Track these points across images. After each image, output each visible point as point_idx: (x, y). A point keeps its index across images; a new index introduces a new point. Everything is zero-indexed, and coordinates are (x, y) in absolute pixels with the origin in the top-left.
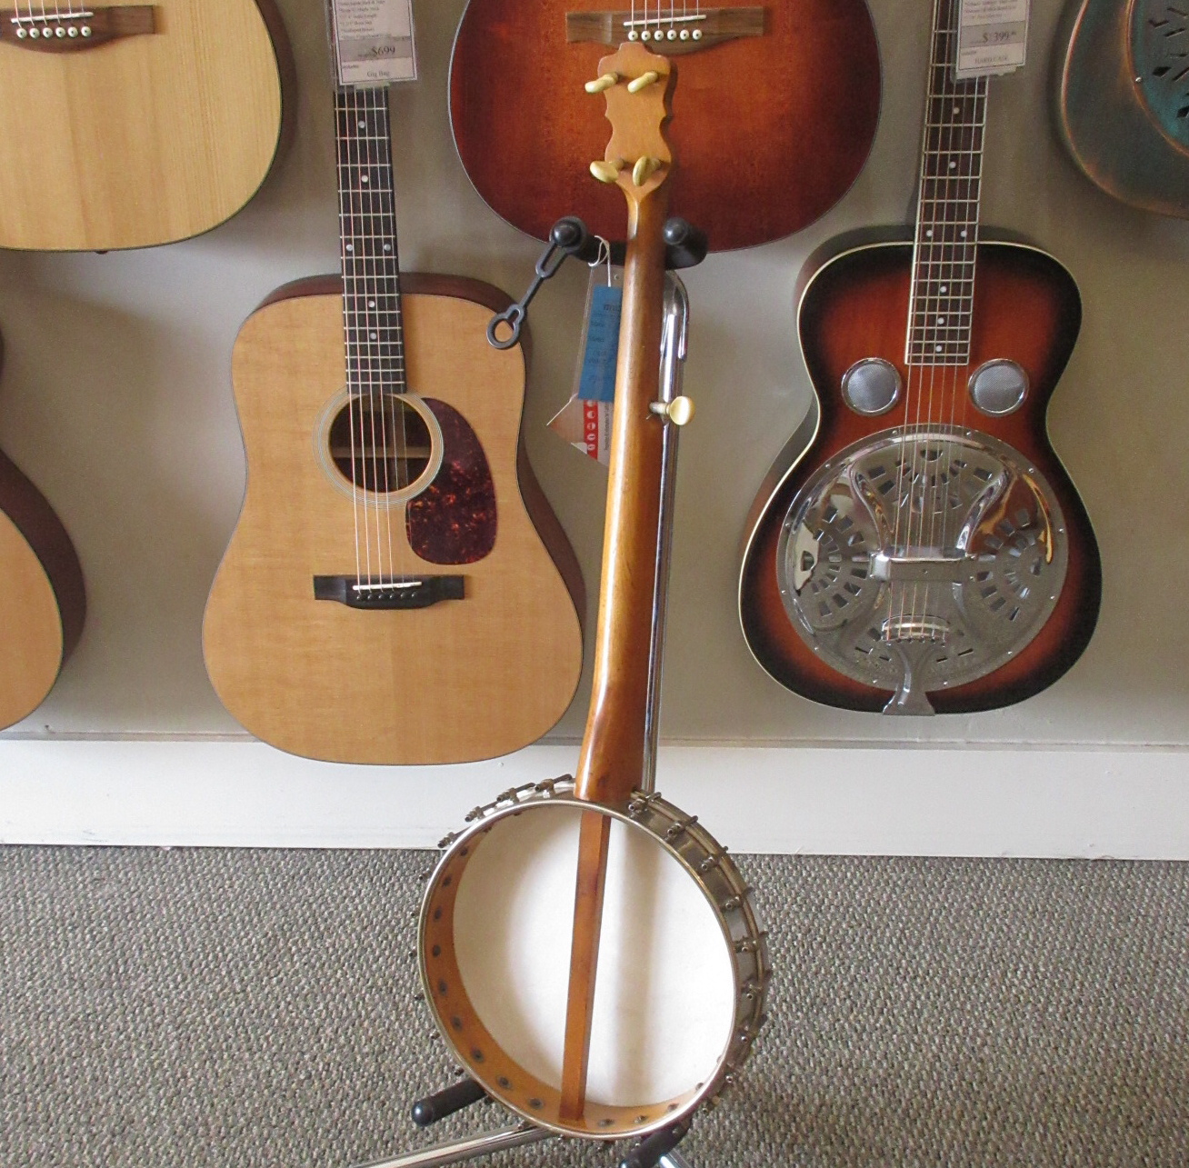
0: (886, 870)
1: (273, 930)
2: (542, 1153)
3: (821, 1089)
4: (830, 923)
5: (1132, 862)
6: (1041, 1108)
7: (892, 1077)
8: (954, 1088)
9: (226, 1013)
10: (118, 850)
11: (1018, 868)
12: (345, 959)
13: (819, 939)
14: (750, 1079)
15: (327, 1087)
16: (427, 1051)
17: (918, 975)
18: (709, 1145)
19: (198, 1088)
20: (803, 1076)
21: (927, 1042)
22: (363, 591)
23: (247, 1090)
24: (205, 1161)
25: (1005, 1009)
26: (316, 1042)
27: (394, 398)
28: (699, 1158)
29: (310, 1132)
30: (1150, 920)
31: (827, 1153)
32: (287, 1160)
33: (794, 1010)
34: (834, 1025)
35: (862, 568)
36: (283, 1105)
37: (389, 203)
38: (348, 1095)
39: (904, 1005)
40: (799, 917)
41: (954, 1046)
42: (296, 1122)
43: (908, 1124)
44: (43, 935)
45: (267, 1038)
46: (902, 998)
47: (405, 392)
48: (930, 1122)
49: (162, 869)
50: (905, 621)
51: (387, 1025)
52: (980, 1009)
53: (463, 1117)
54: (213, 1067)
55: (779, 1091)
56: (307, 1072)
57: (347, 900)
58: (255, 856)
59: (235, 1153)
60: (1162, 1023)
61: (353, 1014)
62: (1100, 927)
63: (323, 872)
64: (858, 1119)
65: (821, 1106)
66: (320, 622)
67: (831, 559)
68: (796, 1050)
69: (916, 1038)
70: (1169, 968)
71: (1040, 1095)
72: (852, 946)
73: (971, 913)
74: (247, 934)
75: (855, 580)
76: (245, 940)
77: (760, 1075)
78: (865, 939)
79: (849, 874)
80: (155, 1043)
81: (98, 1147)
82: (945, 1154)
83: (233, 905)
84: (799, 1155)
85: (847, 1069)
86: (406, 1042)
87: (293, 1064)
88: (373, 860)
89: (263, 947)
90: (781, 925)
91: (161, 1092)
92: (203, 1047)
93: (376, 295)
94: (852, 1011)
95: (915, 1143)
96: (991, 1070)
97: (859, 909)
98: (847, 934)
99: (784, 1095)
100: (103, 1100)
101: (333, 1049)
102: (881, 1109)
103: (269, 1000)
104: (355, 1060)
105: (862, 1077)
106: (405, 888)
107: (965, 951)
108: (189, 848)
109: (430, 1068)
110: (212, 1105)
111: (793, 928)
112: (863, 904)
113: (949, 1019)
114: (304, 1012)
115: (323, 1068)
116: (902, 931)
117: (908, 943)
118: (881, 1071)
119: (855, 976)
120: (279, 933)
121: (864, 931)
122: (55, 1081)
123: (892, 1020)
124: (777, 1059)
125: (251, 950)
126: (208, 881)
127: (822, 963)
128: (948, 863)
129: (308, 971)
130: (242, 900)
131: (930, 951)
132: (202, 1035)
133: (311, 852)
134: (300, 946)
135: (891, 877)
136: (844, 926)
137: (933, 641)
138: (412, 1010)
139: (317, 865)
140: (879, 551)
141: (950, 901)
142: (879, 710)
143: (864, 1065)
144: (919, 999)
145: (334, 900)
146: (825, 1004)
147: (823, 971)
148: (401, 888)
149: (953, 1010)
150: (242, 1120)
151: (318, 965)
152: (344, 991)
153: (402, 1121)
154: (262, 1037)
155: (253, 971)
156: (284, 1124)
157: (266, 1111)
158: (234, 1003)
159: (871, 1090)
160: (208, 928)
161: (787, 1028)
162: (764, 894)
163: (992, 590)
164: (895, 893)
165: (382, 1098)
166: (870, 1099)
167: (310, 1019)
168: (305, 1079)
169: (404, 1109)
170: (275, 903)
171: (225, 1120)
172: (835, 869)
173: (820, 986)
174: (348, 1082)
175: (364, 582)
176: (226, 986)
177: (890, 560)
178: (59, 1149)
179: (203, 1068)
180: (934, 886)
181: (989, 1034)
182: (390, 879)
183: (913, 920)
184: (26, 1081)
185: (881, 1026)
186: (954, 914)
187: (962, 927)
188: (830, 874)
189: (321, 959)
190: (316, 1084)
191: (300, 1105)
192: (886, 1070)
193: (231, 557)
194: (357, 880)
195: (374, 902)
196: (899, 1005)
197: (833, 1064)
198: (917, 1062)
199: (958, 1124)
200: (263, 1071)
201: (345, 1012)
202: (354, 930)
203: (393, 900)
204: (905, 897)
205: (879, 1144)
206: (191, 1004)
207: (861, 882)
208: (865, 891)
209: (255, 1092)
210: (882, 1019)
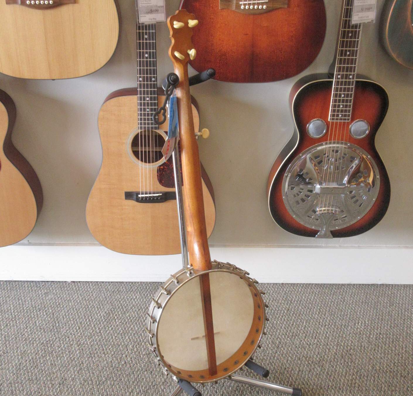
0: (312, 288)
1: (108, 311)
3: (298, 365)
4: (295, 307)
5: (392, 285)
6: (372, 371)
7: (322, 361)
8: (343, 364)
9: (95, 340)
10: (53, 282)
11: (355, 287)
12: (134, 321)
13: (292, 312)
14: (274, 362)
15: (132, 366)
17: (326, 325)
19: (87, 367)
20: (292, 361)
21: (332, 348)
22: (142, 197)
23: (104, 368)
24: (92, 393)
25: (356, 336)
26: (127, 350)
27: (155, 131)
28: (260, 390)
29: (128, 382)
30: (400, 305)
32: (120, 393)
34: (300, 342)
35: (311, 189)
36: (117, 373)
37: (155, 64)
38: (139, 369)
39: (323, 335)
40: (285, 305)
41: (341, 350)
42: (123, 379)
43: (329, 377)
44: (29, 313)
45: (110, 349)
46: (322, 333)
47: (158, 129)
48: (336, 377)
49: (68, 289)
50: (325, 207)
52: (348, 336)
54: (92, 360)
55: (284, 366)
56: (124, 361)
57: (132, 300)
58: (100, 284)
59: (102, 390)
60: (408, 341)
61: (138, 340)
62: (384, 308)
63: (123, 290)
64: (312, 375)
65: (299, 371)
66: (127, 207)
67: (301, 186)
68: (288, 351)
69: (328, 347)
70: (408, 321)
71: (371, 366)
72: (303, 315)
73: (342, 303)
74: (99, 312)
75: (309, 193)
76: (99, 314)
77: (278, 360)
78: (308, 312)
79: (300, 290)
80: (71, 351)
81: (55, 389)
83: (93, 302)
85: (306, 358)
87: (119, 358)
88: (140, 286)
89: (105, 316)
90: (279, 308)
91: (75, 369)
92: (88, 352)
93: (149, 96)
94: (306, 337)
95: (331, 384)
96: (354, 358)
97: (304, 302)
98: (301, 311)
99: (286, 367)
100: (55, 372)
101: (133, 353)
102: (319, 372)
103: (109, 335)
104: (141, 357)
105: (311, 360)
106: (151, 295)
107: (341, 316)
108: (77, 282)
110: (93, 373)
111: (283, 309)
112: (306, 300)
113: (338, 340)
114: (122, 340)
115: (130, 359)
116: (320, 309)
117: (322, 314)
118: (318, 359)
119: (306, 325)
120: (110, 312)
121: (307, 310)
122: (38, 365)
123: (319, 341)
124: (283, 355)
125: (101, 317)
126: (84, 293)
127: (294, 321)
128: (332, 286)
129: (121, 325)
130: (96, 300)
131: (330, 317)
132: (87, 348)
133: (119, 283)
134: (118, 316)
135: (314, 291)
136: (300, 308)
137: (334, 214)
139: (121, 288)
140: (317, 184)
141: (334, 299)
142: (314, 236)
143: (312, 356)
144: (328, 333)
145: (128, 300)
146: (297, 335)
147: (295, 324)
149: (339, 337)
150: (104, 378)
151: (124, 323)
152: (134, 332)
154: (108, 349)
155: (102, 326)
156: (118, 380)
157: (112, 375)
158: (97, 336)
159: (315, 366)
160: (86, 310)
161: (285, 344)
163: (354, 197)
164: (316, 296)
165: (151, 370)
166: (315, 369)
167: (124, 342)
168: (124, 363)
170: (108, 301)
171: (98, 379)
172: (295, 288)
173: (294, 329)
174: (139, 365)
175: (142, 194)
176: (94, 331)
177: (321, 187)
178: (41, 390)
179: (89, 360)
180: (328, 293)
181: (352, 345)
182: (146, 292)
183: (323, 305)
184: (28, 365)
185: (316, 343)
186: (336, 303)
187: (339, 308)
188: (294, 290)
189: (125, 321)
190: (128, 365)
191: (123, 373)
192: (319, 358)
193: (96, 185)
194: (135, 293)
195: (141, 300)
196: (321, 335)
197: (301, 356)
198: (329, 356)
199: (345, 377)
200: (109, 361)
201: (135, 339)
202: (136, 310)
203: (148, 300)
204: (319, 298)
205: (320, 384)
206: (82, 337)
207: (304, 293)
208: (306, 296)
209: (107, 369)
210: (316, 340)
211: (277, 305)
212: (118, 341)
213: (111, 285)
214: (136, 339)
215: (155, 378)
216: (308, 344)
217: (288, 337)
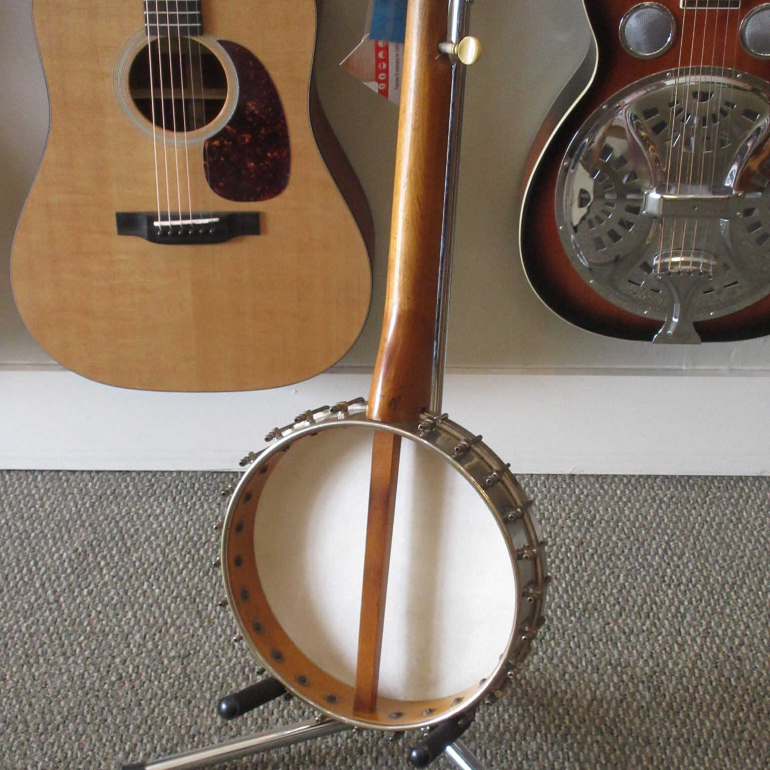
0: (653, 488)
1: (83, 546)
2: (337, 745)
3: (592, 685)
4: (601, 536)
7: (657, 674)
8: (714, 684)
9: (41, 622)
12: (151, 572)
13: (590, 551)
14: (528, 678)
15: (137, 687)
16: (230, 654)
17: (682, 583)
18: (490, 736)
19: (16, 689)
20: (576, 674)
21: (689, 642)
22: (163, 227)
23: (62, 691)
24: (25, 754)
25: (761, 612)
26: (126, 647)
27: (192, 40)
28: (480, 747)
29: (123, 728)
31: (597, 742)
32: (101, 754)
33: (568, 615)
34: (604, 628)
35: (636, 205)
36: (97, 704)
38: (156, 694)
39: (669, 610)
40: (572, 531)
41: (714, 646)
42: (109, 719)
43: (671, 715)
45: (80, 644)
46: (667, 603)
47: (202, 34)
48: (691, 714)
50: (675, 255)
51: (191, 631)
52: (738, 613)
53: (263, 713)
54: (30, 671)
55: (554, 688)
56: (118, 674)
57: (151, 519)
58: (64, 478)
59: (53, 747)
61: (160, 622)
63: (129, 492)
64: (626, 712)
65: (592, 701)
66: (123, 257)
67: (607, 196)
68: (569, 650)
69: (679, 639)
72: (621, 557)
73: (731, 526)
74: (58, 550)
75: (629, 217)
76: (56, 556)
77: (537, 673)
78: (634, 550)
79: (618, 492)
82: (705, 741)
83: (44, 523)
84: (572, 744)
85: (616, 667)
86: (210, 646)
87: (104, 667)
88: (175, 482)
89: (73, 561)
90: (555, 539)
92: (20, 652)
94: (621, 615)
95: (677, 732)
96: (748, 667)
97: (628, 523)
98: (617, 546)
99: (558, 690)
101: (142, 653)
102: (647, 703)
103: (81, 609)
104: (163, 663)
105: (630, 673)
106: (205, 506)
107: (725, 560)
109: (232, 669)
110: (30, 705)
111: (567, 541)
112: (632, 519)
113: (710, 622)
114: (114, 620)
115: (133, 670)
116: (668, 543)
117: (673, 555)
118: (647, 669)
119: (624, 584)
120: (89, 549)
121: (632, 543)
123: (658, 623)
124: (552, 659)
125: (62, 564)
126: (20, 502)
127: (594, 572)
128: (710, 481)
129: (116, 583)
130: (53, 519)
131: (693, 562)
132: (19, 642)
133: (117, 474)
134: (108, 560)
135: (657, 495)
136: (614, 539)
137: (701, 274)
138: (215, 617)
139: (123, 486)
140: (652, 189)
141: (712, 515)
142: (649, 338)
143: (631, 663)
144: (683, 604)
145: (139, 518)
146: (596, 609)
147: (594, 580)
148: (202, 506)
149: (713, 614)
150: (59, 717)
151: (125, 578)
152: (150, 601)
153: (207, 717)
154: (75, 643)
155: (65, 584)
156: (97, 721)
157: (82, 709)
158: (48, 612)
159: (638, 686)
160: (21, 545)
161: (561, 631)
162: (540, 510)
163: (758, 225)
164: (661, 509)
165: (188, 696)
166: (637, 694)
167: (120, 626)
168: (117, 680)
169: (208, 707)
170: (83, 522)
171: (43, 718)
172: (606, 487)
173: (591, 592)
174: (156, 683)
175: (164, 218)
176: (40, 597)
177: (662, 197)
179: (21, 672)
180: (697, 501)
181: (746, 635)
182: (192, 498)
183: (678, 533)
185: (648, 629)
186: (715, 527)
187: (723, 538)
188: (601, 491)
189: (128, 571)
190: (127, 684)
191: (112, 704)
192: (652, 668)
193: (36, 194)
194: (161, 499)
195: (177, 519)
196: (664, 609)
197: (603, 663)
198: (680, 661)
199: (717, 715)
200: (77, 673)
201: (152, 620)
202: (159, 545)
203: (194, 517)
204: (671, 512)
205: (645, 734)
206: (8, 613)
207: (629, 499)
208: (634, 506)
209: (70, 693)
210: (648, 622)
211: (550, 533)
212: (104, 622)
213: (95, 480)
214: (155, 617)
215: (198, 716)
216: (625, 633)
217: (573, 613)
